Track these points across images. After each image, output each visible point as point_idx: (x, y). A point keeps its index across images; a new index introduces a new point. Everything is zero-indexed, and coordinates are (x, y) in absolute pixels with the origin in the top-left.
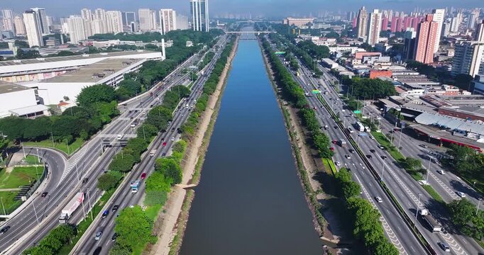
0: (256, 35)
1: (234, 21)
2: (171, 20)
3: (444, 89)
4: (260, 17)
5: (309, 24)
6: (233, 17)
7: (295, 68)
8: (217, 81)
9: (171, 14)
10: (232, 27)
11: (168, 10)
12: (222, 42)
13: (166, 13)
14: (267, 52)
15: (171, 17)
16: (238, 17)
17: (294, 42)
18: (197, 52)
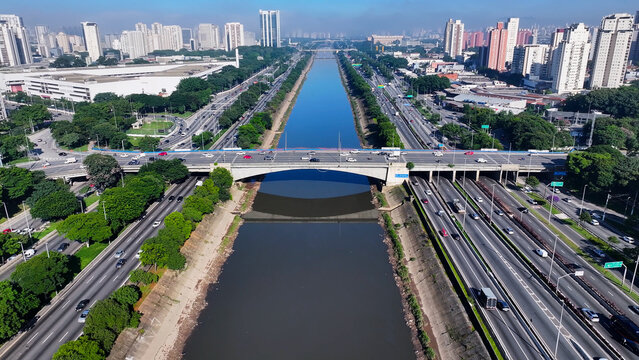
0: (335, 53)
1: (309, 40)
2: (239, 35)
3: (494, 84)
4: (342, 36)
5: (397, 42)
6: (308, 36)
7: (369, 76)
8: (293, 84)
9: (238, 28)
10: (306, 45)
11: (236, 24)
12: (296, 59)
13: (233, 28)
14: (344, 66)
15: (238, 32)
16: (314, 36)
17: (375, 58)
18: (269, 66)
